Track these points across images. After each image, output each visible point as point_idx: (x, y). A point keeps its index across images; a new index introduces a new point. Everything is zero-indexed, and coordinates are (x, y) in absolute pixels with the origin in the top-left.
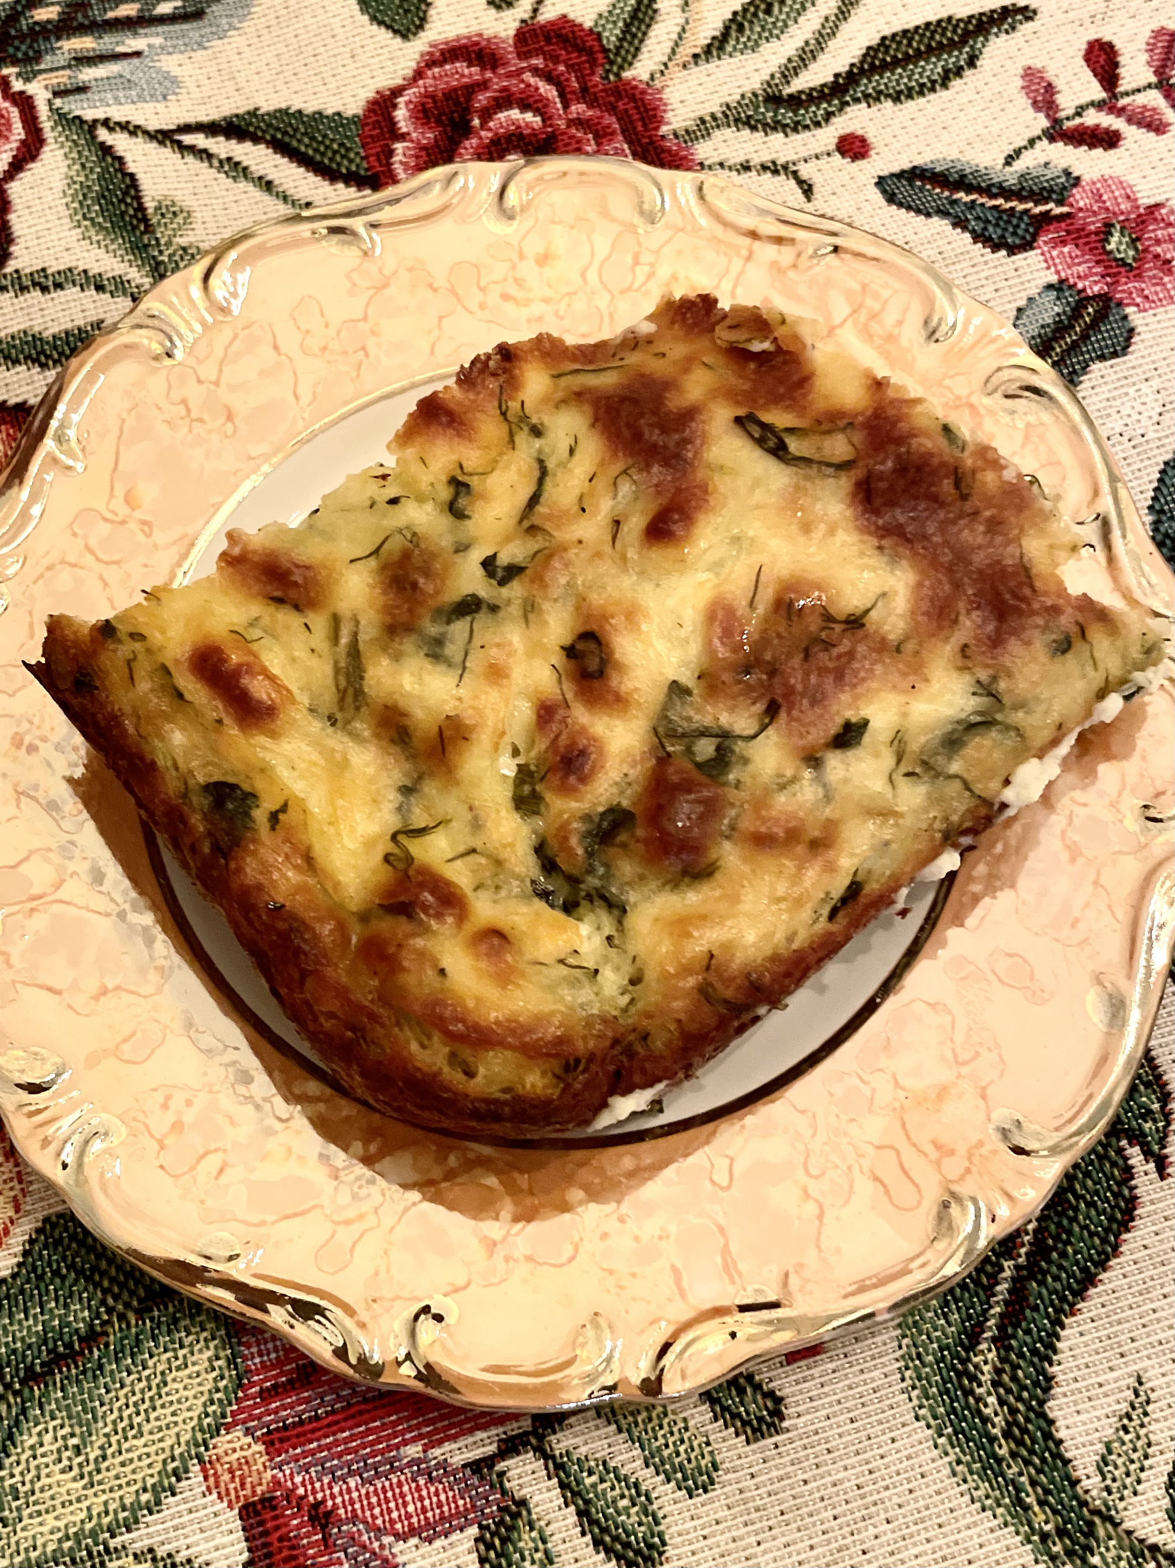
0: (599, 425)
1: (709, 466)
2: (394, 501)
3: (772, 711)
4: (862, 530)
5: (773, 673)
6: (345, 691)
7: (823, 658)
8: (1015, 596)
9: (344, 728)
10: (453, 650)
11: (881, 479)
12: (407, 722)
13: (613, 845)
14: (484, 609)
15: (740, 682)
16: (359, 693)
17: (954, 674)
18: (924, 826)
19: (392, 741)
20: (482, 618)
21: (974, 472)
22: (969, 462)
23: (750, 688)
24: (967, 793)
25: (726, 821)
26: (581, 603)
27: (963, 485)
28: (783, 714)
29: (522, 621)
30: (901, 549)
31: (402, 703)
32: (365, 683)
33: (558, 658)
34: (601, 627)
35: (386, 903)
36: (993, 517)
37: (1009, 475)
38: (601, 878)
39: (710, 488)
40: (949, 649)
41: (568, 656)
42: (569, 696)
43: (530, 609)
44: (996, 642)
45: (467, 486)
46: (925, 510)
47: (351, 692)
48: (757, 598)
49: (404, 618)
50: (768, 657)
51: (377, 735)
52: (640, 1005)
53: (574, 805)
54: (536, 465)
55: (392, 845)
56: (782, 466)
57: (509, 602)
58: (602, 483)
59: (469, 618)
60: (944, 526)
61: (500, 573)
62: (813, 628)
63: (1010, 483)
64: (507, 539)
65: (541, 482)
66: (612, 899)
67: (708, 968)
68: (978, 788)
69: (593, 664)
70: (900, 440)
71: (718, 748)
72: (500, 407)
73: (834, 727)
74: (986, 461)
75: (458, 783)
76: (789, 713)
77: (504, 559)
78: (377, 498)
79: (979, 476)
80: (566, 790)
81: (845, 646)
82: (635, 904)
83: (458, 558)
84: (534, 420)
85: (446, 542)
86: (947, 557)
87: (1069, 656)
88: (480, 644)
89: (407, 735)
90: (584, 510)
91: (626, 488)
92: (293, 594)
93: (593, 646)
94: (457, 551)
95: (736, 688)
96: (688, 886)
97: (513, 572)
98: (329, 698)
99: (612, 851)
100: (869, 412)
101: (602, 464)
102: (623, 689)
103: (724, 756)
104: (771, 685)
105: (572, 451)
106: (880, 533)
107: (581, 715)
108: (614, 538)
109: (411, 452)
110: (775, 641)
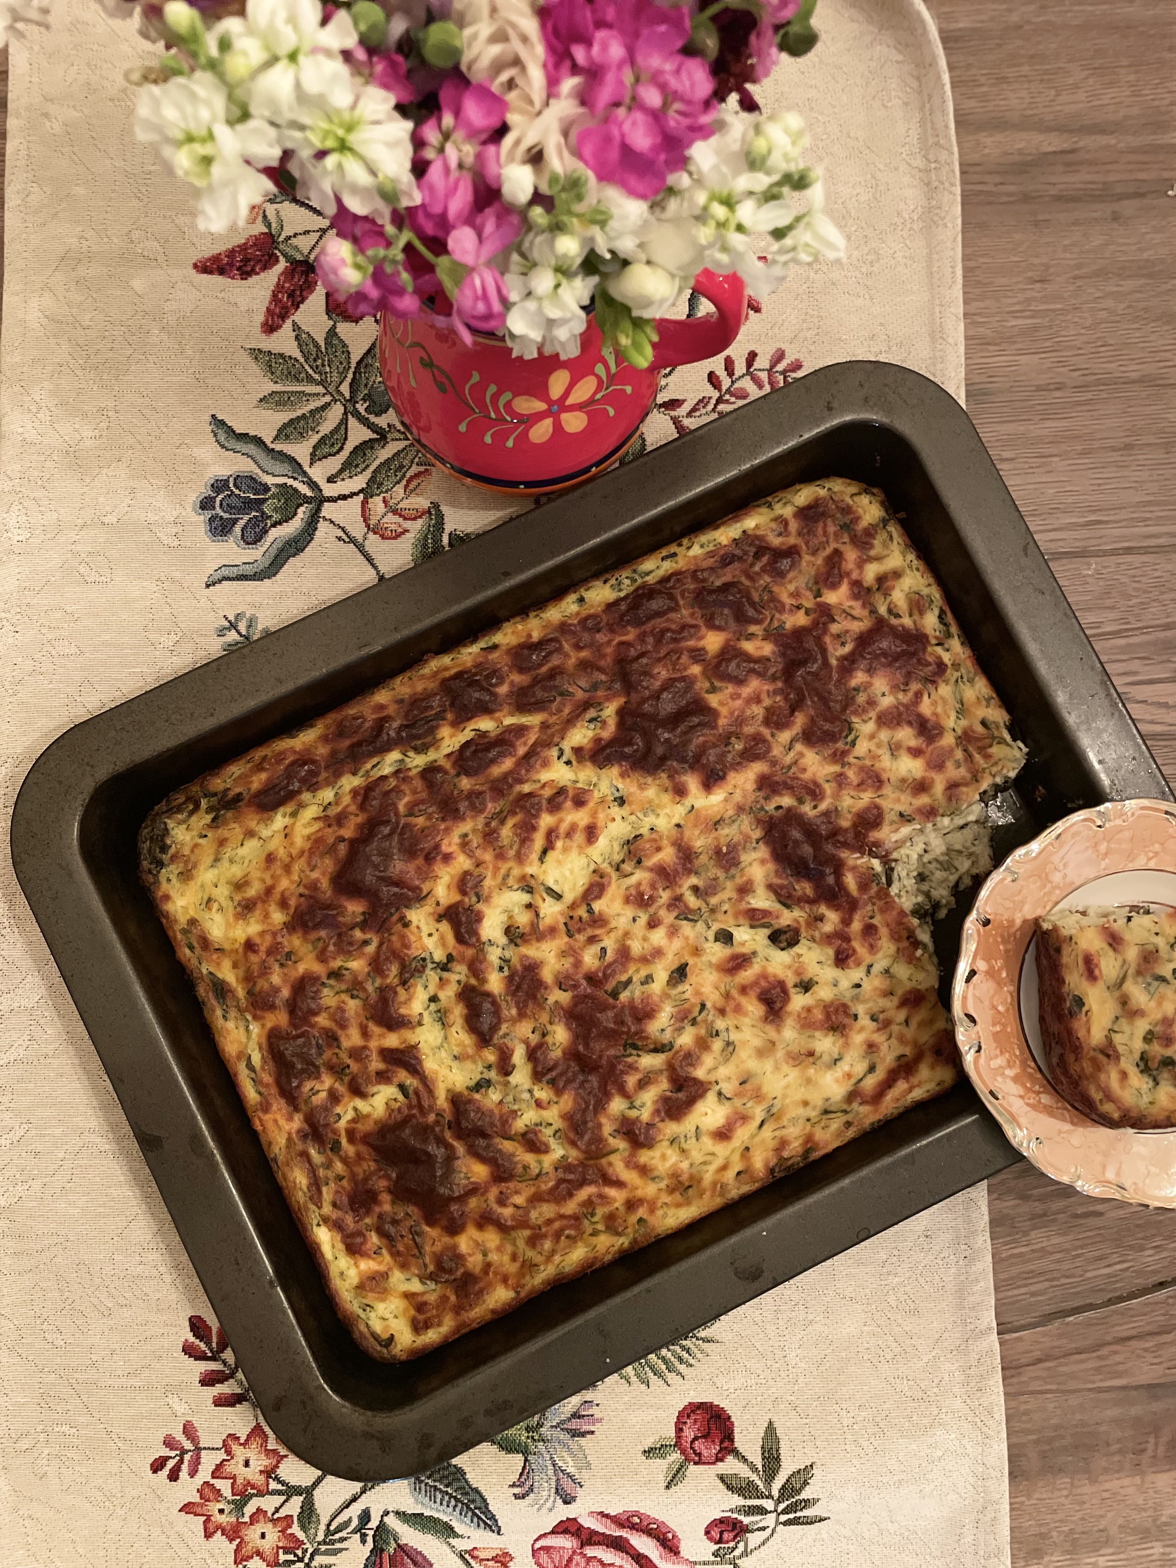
9: (1111, 993)
12: (1128, 1001)
13: (1165, 1067)
14: (1167, 983)
16: (1120, 986)
19: (1121, 1004)
20: (1164, 984)
31: (1130, 996)
32: (1123, 984)
35: (1101, 1050)
38: (1157, 1073)
47: (1118, 984)
49: (1143, 971)
51: (1118, 999)
52: (1148, 1108)
53: (1160, 1050)
55: (1108, 1032)
59: (1161, 983)
66: (1157, 1080)
80: (1160, 1044)
82: (1162, 1085)
92: (1116, 947)
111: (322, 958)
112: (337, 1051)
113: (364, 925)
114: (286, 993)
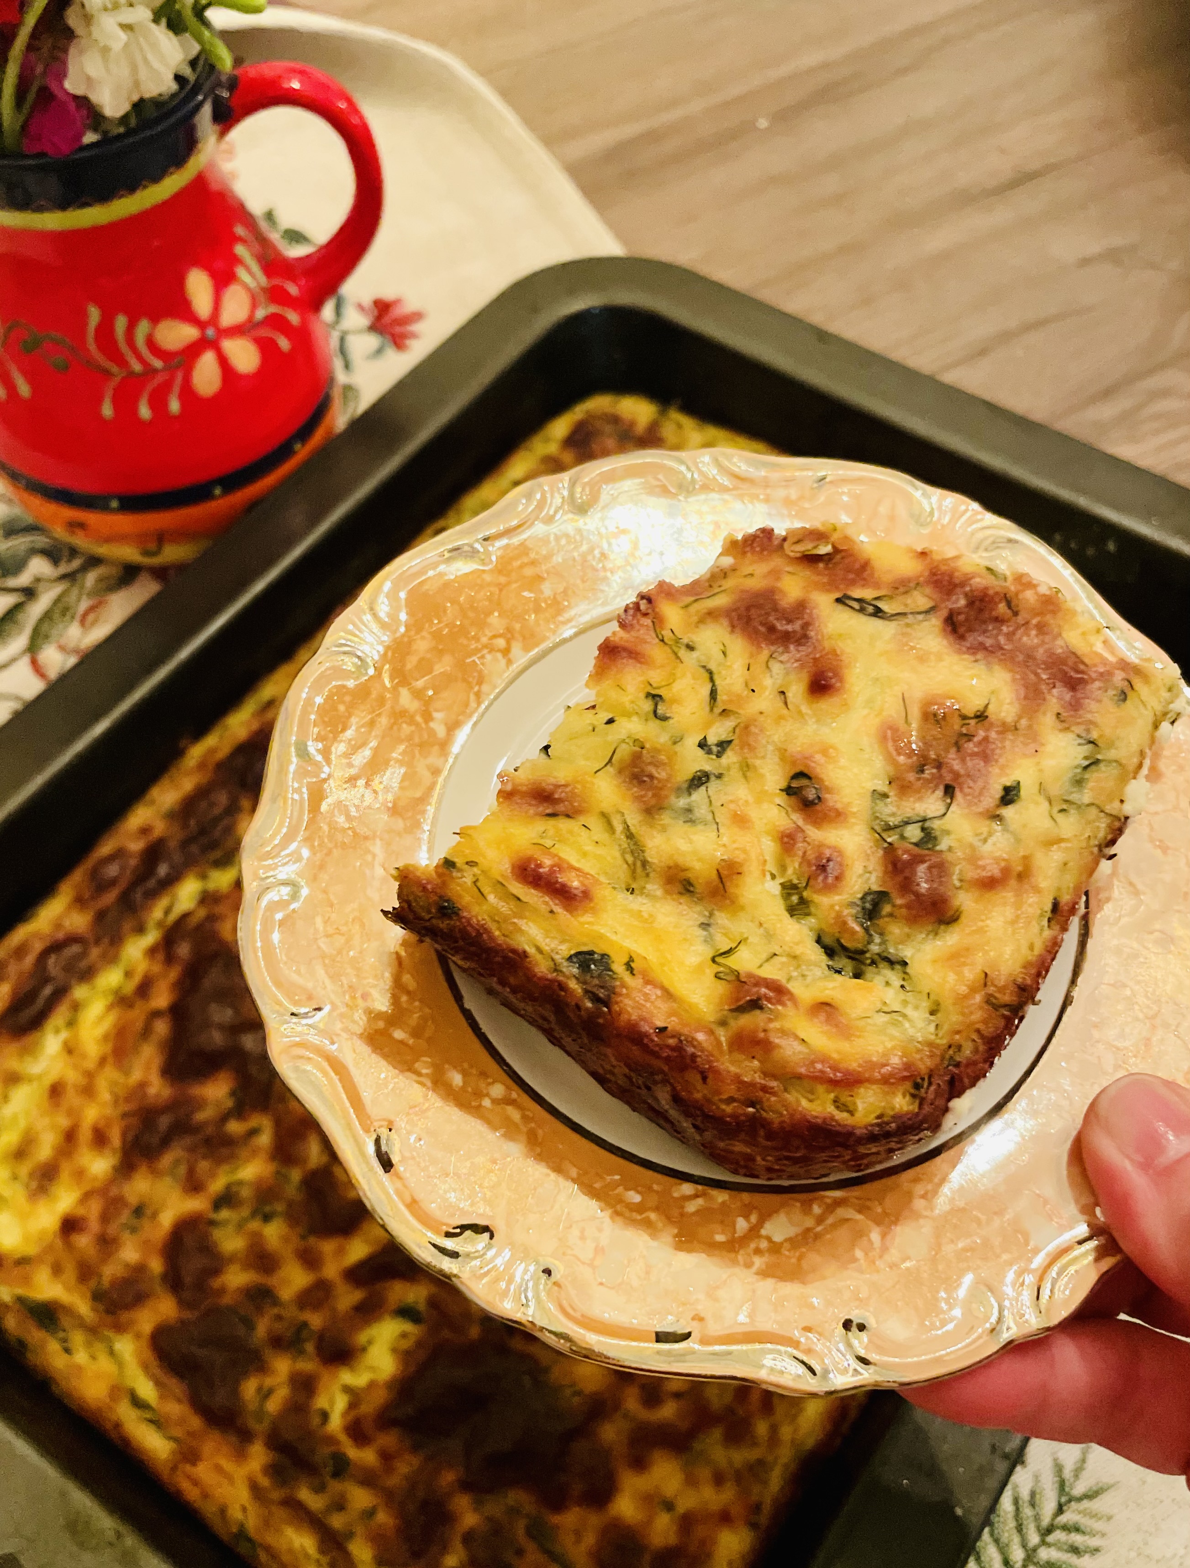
0: (738, 630)
1: (830, 638)
2: (610, 721)
3: (949, 791)
4: (959, 652)
5: (939, 765)
6: (634, 864)
7: (970, 747)
8: (1078, 671)
9: (642, 894)
10: (702, 811)
11: (959, 613)
12: (689, 875)
13: (881, 917)
14: (712, 778)
15: (919, 779)
16: (645, 863)
17: (1061, 735)
18: (1084, 844)
19: (680, 893)
20: (713, 785)
21: (1017, 594)
22: (1013, 588)
23: (929, 781)
24: (1102, 815)
25: (955, 877)
26: (783, 754)
27: (1013, 604)
28: (958, 793)
29: (743, 780)
30: (990, 659)
31: (681, 861)
32: (646, 854)
33: (782, 799)
34: (807, 766)
35: (733, 1007)
36: (1039, 622)
37: (1043, 590)
38: (880, 944)
39: (838, 653)
40: (1047, 720)
41: (788, 794)
42: (800, 823)
43: (746, 768)
44: (1075, 706)
45: (660, 696)
46: (993, 629)
47: (639, 864)
48: (909, 717)
49: (653, 802)
50: (933, 756)
51: (667, 892)
52: (946, 1027)
53: (837, 898)
54: (702, 670)
55: (715, 966)
56: (887, 623)
57: (728, 769)
58: (757, 668)
59: (703, 788)
60: (1010, 636)
61: (715, 749)
62: (956, 727)
63: (1044, 595)
64: (708, 725)
65: (712, 679)
66: (893, 958)
67: (985, 985)
68: (1108, 809)
69: (811, 794)
70: (962, 584)
71: (923, 829)
72: (657, 637)
73: (998, 793)
74: (1024, 584)
75: (742, 908)
76: (961, 790)
77: (712, 740)
78: (596, 723)
79: (1021, 596)
80: (828, 888)
81: (981, 734)
82: (912, 957)
83: (677, 748)
84: (685, 641)
85: (664, 739)
86: (1021, 658)
87: (1127, 702)
88: (719, 804)
89: (691, 884)
90: (753, 691)
91: (776, 667)
92: (561, 808)
93: (804, 782)
94: (675, 743)
95: (919, 783)
96: (945, 932)
97: (724, 745)
98: (623, 873)
99: (881, 922)
100: (927, 574)
101: (752, 656)
102: (839, 806)
103: (930, 833)
104: (941, 775)
105: (724, 653)
106: (972, 651)
107: (814, 833)
108: (786, 703)
109: (607, 684)
110: (934, 743)
111: (193, 1185)
112: (275, 1311)
113: (239, 1111)
114: (156, 1266)
